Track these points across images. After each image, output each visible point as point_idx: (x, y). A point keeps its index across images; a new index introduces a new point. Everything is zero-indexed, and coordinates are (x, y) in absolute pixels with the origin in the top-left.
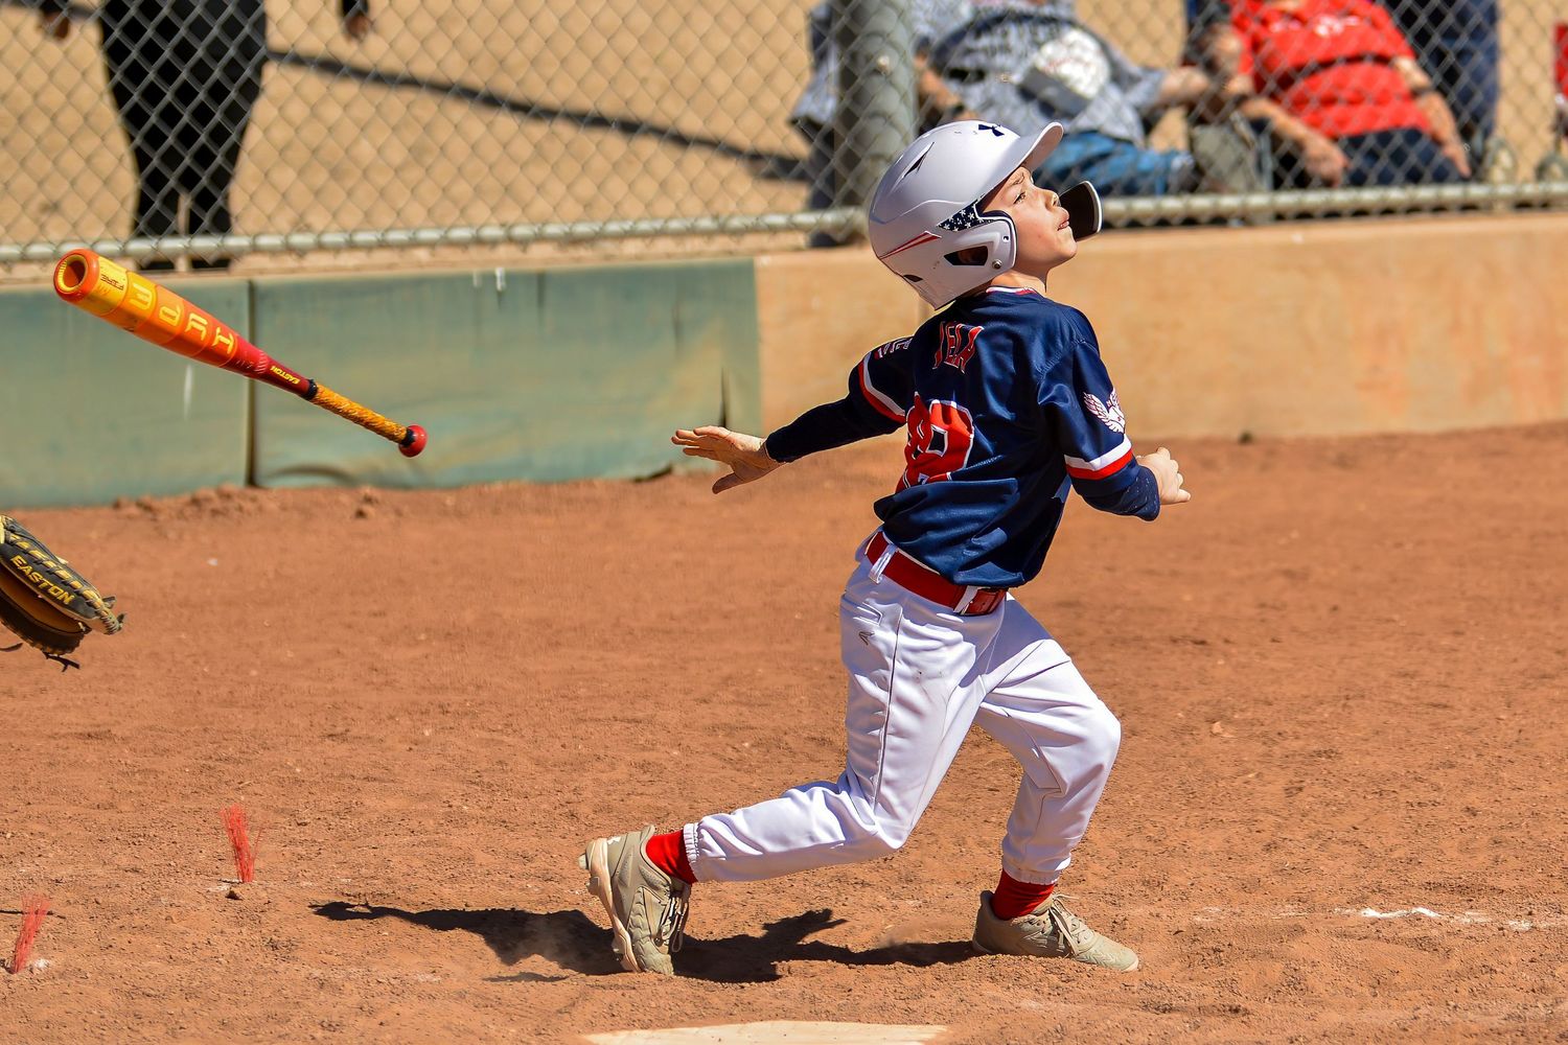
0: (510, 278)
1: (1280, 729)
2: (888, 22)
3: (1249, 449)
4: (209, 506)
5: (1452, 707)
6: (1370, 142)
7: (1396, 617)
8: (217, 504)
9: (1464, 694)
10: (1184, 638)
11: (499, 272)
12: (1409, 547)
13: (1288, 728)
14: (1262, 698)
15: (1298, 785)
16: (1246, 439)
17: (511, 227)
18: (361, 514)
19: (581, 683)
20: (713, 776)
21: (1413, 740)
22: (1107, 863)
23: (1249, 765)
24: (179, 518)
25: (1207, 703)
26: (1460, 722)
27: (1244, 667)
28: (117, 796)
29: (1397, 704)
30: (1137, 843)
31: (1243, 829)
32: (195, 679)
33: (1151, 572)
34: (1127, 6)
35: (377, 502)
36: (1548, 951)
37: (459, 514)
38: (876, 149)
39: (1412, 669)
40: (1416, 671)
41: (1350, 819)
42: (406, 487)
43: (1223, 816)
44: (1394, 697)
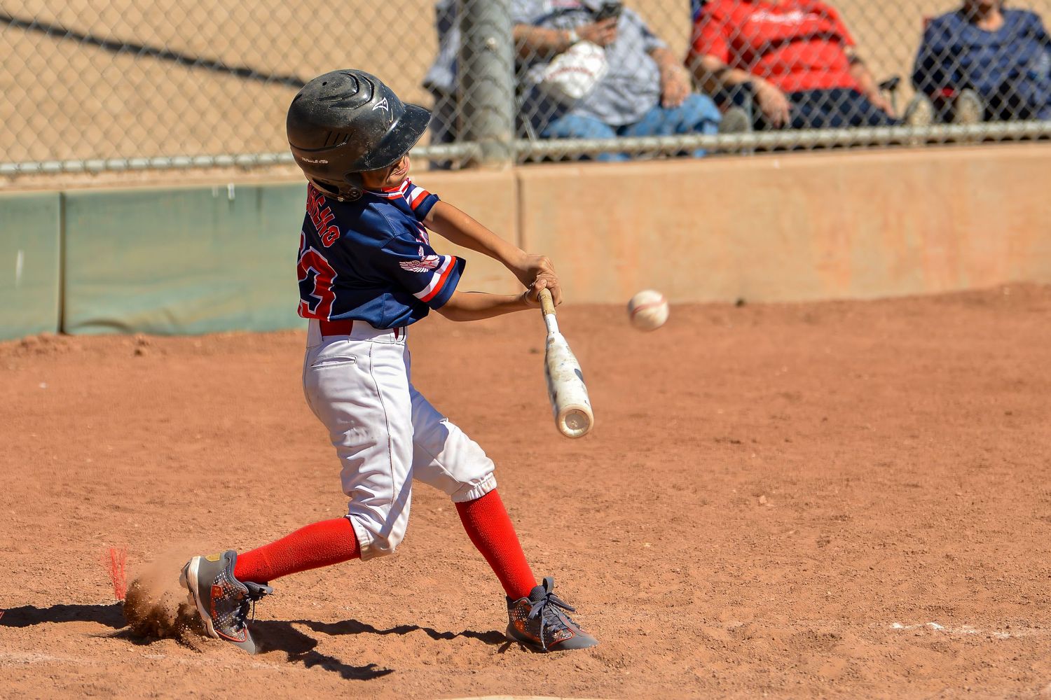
0: (238, 190)
1: (806, 501)
2: (495, 14)
3: (743, 310)
4: (35, 348)
5: (922, 487)
6: (807, 97)
7: (869, 425)
8: (40, 346)
9: (928, 479)
10: (724, 439)
11: (231, 187)
12: (866, 378)
13: (812, 500)
14: (789, 480)
15: (827, 539)
16: (740, 303)
17: (236, 156)
18: (138, 353)
19: (315, 468)
20: (421, 530)
21: (900, 509)
22: (705, 591)
23: (789, 526)
24: (14, 355)
25: (752, 483)
26: (929, 497)
27: (771, 459)
28: (16, 543)
29: (884, 485)
30: (723, 577)
31: (794, 569)
32: (50, 465)
33: (691, 394)
34: (659, 3)
35: (148, 344)
36: (1024, 653)
37: (205, 353)
38: (486, 102)
39: (887, 460)
40: (892, 462)
41: (866, 563)
42: (166, 334)
43: (778, 559)
44: (879, 480)
